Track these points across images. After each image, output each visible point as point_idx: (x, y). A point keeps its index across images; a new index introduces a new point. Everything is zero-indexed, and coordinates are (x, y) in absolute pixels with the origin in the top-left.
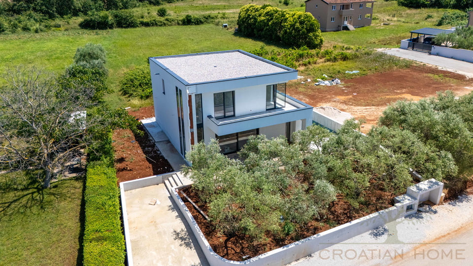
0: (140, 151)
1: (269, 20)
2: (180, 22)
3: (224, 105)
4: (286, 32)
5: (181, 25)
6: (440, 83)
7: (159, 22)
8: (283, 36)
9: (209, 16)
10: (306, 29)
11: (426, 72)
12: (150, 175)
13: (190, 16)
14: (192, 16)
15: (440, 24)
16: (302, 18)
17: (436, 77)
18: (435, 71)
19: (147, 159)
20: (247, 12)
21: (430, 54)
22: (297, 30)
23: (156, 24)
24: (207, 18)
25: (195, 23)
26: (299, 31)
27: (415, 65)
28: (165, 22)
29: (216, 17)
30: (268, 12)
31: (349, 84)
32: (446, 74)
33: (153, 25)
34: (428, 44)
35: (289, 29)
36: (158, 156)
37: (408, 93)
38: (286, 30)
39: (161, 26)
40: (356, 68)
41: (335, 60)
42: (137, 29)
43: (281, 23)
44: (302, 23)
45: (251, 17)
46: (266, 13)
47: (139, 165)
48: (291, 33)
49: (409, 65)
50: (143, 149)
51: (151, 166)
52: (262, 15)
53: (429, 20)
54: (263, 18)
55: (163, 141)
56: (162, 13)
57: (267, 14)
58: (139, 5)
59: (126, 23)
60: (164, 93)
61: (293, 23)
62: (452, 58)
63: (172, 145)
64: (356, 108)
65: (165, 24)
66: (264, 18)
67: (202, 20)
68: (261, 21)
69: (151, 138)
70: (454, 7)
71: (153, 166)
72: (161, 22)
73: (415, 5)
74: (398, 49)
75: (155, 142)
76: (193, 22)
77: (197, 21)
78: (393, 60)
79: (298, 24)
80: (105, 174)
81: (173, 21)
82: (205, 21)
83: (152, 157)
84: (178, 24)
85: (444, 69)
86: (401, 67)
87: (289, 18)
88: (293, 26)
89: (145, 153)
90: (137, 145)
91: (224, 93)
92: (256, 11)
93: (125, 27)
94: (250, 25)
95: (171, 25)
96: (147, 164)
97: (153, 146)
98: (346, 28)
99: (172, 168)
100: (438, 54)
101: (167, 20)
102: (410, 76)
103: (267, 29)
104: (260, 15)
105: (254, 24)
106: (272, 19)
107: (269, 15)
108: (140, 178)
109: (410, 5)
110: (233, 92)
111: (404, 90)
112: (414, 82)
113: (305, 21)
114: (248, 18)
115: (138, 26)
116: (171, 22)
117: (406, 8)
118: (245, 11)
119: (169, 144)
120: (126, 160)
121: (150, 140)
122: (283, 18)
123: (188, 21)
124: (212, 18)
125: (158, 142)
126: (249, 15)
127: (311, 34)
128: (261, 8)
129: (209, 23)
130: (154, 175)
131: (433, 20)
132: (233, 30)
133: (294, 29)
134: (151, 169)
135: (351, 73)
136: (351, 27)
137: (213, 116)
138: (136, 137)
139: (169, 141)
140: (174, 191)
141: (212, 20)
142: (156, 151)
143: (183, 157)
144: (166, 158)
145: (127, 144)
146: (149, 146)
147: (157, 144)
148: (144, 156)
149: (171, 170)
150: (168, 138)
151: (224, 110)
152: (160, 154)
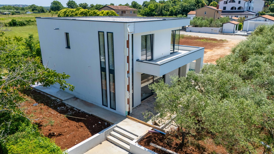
0: (53, 112)
2: (7, 25)
3: (146, 50)
5: (9, 26)
6: (209, 43)
9: (30, 20)
11: (195, 39)
13: (15, 20)
14: (17, 21)
17: (202, 40)
19: (69, 118)
20: (65, 14)
21: (186, 32)
24: (28, 22)
25: (20, 25)
29: (35, 21)
30: (83, 12)
32: (207, 39)
36: (79, 112)
46: (81, 13)
47: (66, 127)
49: (183, 37)
51: (82, 124)
52: (78, 14)
55: (71, 98)
62: (199, 32)
63: (82, 101)
67: (25, 23)
69: (53, 98)
71: (85, 124)
75: (62, 100)
76: (18, 24)
77: (21, 24)
82: (27, 24)
83: (72, 115)
84: (6, 26)
85: (202, 37)
87: (100, 15)
89: (61, 112)
90: (43, 106)
92: (72, 12)
96: (74, 123)
97: (64, 105)
99: (105, 121)
100: (190, 32)
102: (190, 41)
107: (83, 14)
118: (63, 13)
119: (78, 100)
121: (55, 100)
123: (13, 24)
124: (32, 22)
125: (65, 100)
129: (30, 25)
130: (93, 135)
134: (85, 127)
137: (140, 59)
138: (37, 101)
139: (76, 98)
140: (137, 145)
141: (33, 23)
142: (72, 109)
143: (108, 108)
144: (90, 113)
145: (31, 108)
146: (60, 106)
147: (66, 102)
148: (63, 117)
149: (106, 124)
150: (72, 95)
151: (146, 54)
152: (80, 110)
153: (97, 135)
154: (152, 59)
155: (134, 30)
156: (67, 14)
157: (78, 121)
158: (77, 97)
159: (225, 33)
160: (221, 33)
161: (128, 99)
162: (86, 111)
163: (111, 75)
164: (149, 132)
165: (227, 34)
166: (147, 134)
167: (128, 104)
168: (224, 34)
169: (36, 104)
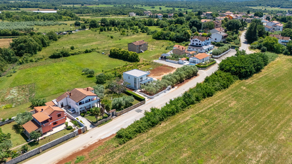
2: (84, 52)
4: (130, 58)
6: (169, 69)
15: (166, 49)
18: (167, 66)
21: (166, 61)
25: (89, 52)
28: (79, 53)
31: (152, 72)
34: (165, 58)
39: (78, 54)
41: (146, 65)
42: (70, 56)
43: (127, 55)
44: (134, 55)
49: (162, 65)
53: (163, 47)
56: (73, 48)
57: (122, 52)
59: (67, 55)
60: (129, 79)
62: (170, 62)
64: (156, 77)
68: (120, 54)
74: (158, 60)
78: (158, 64)
85: (169, 66)
86: (161, 66)
87: (130, 54)
88: (132, 56)
92: (117, 51)
95: (81, 54)
98: (142, 52)
100: (167, 61)
102: (163, 68)
103: (123, 56)
105: (118, 54)
106: (124, 53)
110: (142, 77)
111: (163, 72)
112: (164, 70)
117: (155, 40)
118: (113, 50)
122: (128, 53)
123: (87, 52)
126: (115, 52)
127: (137, 58)
128: (119, 50)
129: (93, 51)
131: (165, 47)
132: (107, 55)
135: (151, 68)
136: (143, 52)
140: (139, 92)
141: (95, 50)
143: (135, 88)
144: (132, 89)
148: (129, 89)
153: (134, 91)
154: (142, 81)
160: (178, 63)
163: (136, 83)
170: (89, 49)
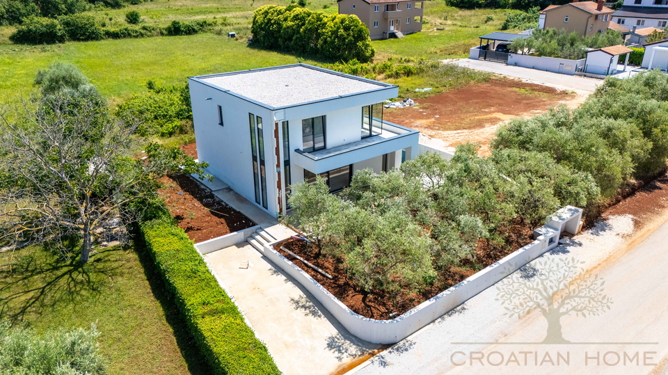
0: (197, 204)
1: (299, 27)
2: (164, 32)
3: (313, 134)
4: (325, 41)
5: (166, 35)
6: (529, 99)
7: (133, 31)
8: (322, 46)
9: (205, 22)
10: (353, 36)
11: (510, 86)
12: (226, 233)
13: (178, 23)
14: (181, 24)
15: (505, 28)
16: (347, 22)
17: (522, 91)
18: (520, 84)
19: (212, 213)
20: (266, 16)
21: (507, 64)
22: (342, 39)
23: (129, 35)
24: (201, 26)
25: (186, 32)
26: (344, 39)
27: (494, 78)
28: (143, 31)
29: (215, 24)
30: (297, 15)
31: (425, 105)
32: (533, 87)
33: (125, 37)
34: (503, 52)
35: (330, 37)
36: (226, 208)
37: (499, 112)
38: (326, 39)
39: (136, 37)
40: (426, 85)
41: (397, 75)
42: (103, 42)
43: (317, 29)
44: (347, 29)
45: (272, 22)
46: (294, 17)
47: (205, 222)
48: (333, 42)
49: (487, 79)
50: (200, 200)
51: (223, 220)
52: (289, 19)
53: (490, 22)
54: (291, 23)
55: (222, 189)
56: (133, 18)
57: (296, 17)
58: (90, 7)
59: (84, 34)
60: (222, 124)
61: (335, 29)
62: (533, 68)
63: (236, 193)
64: (446, 133)
65: (142, 35)
66: (293, 23)
67: (196, 28)
68: (288, 27)
69: (202, 187)
70: (514, 6)
71: (226, 220)
72: (136, 32)
73: (467, 5)
74: (467, 59)
75: (212, 191)
76: (182, 31)
77: (189, 30)
78: (466, 73)
79: (342, 31)
80: (173, 235)
81: (153, 29)
82: (200, 29)
83: (217, 210)
84: (162, 34)
85: (528, 82)
86: (479, 81)
87: (328, 23)
88: (335, 33)
89: (206, 205)
90: (188, 196)
91: (313, 119)
92: (278, 15)
93: (83, 40)
94: (272, 33)
95: (152, 36)
96: (216, 219)
97: (212, 196)
98: (393, 36)
99: (251, 221)
100: (516, 64)
101: (144, 28)
102: (493, 92)
103: (297, 38)
104: (285, 20)
105: (279, 31)
106: (303, 24)
107: (298, 19)
108: (214, 237)
109: (461, 5)
110: (323, 118)
111: (493, 109)
112: (500, 99)
113: (351, 26)
114: (268, 23)
115: (103, 39)
116: (150, 32)
117: (457, 9)
118: (263, 14)
119: (232, 193)
120: (185, 216)
121: (203, 190)
122: (319, 23)
123: (175, 30)
124: (209, 25)
125: (215, 191)
126: (270, 20)
127: (360, 44)
128: (286, 10)
129: (204, 32)
130: (231, 231)
131: (495, 23)
132: (245, 40)
133: (337, 37)
134: (225, 224)
135: (423, 91)
136: (399, 34)
137: (302, 149)
138: (182, 187)
139: (229, 189)
140: (271, 248)
141: (210, 27)
142: (220, 202)
143: (261, 206)
144: (238, 210)
145: (174, 197)
146: (207, 197)
147: (216, 194)
148: (207, 210)
149: (251, 224)
150: (227, 185)
151: (314, 140)
152: (227, 205)
153: (235, 233)
154: (324, 148)
155: (285, 117)
156: (268, 17)
157: (220, 217)
158: (231, 187)
159: (587, 74)
160: (579, 73)
161: (279, 198)
162: (234, 207)
163: (262, 166)
164: (292, 238)
165: (591, 77)
166: (288, 239)
167: (279, 203)
168: (585, 76)
169: (181, 192)
170: (186, 20)
